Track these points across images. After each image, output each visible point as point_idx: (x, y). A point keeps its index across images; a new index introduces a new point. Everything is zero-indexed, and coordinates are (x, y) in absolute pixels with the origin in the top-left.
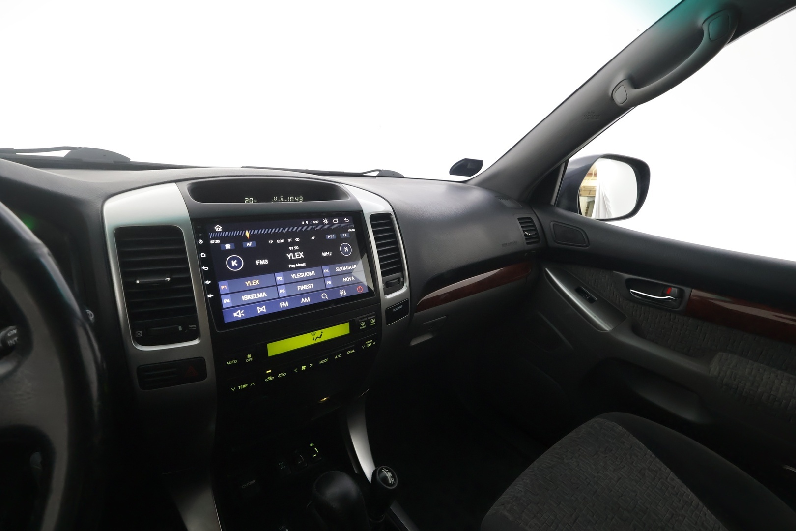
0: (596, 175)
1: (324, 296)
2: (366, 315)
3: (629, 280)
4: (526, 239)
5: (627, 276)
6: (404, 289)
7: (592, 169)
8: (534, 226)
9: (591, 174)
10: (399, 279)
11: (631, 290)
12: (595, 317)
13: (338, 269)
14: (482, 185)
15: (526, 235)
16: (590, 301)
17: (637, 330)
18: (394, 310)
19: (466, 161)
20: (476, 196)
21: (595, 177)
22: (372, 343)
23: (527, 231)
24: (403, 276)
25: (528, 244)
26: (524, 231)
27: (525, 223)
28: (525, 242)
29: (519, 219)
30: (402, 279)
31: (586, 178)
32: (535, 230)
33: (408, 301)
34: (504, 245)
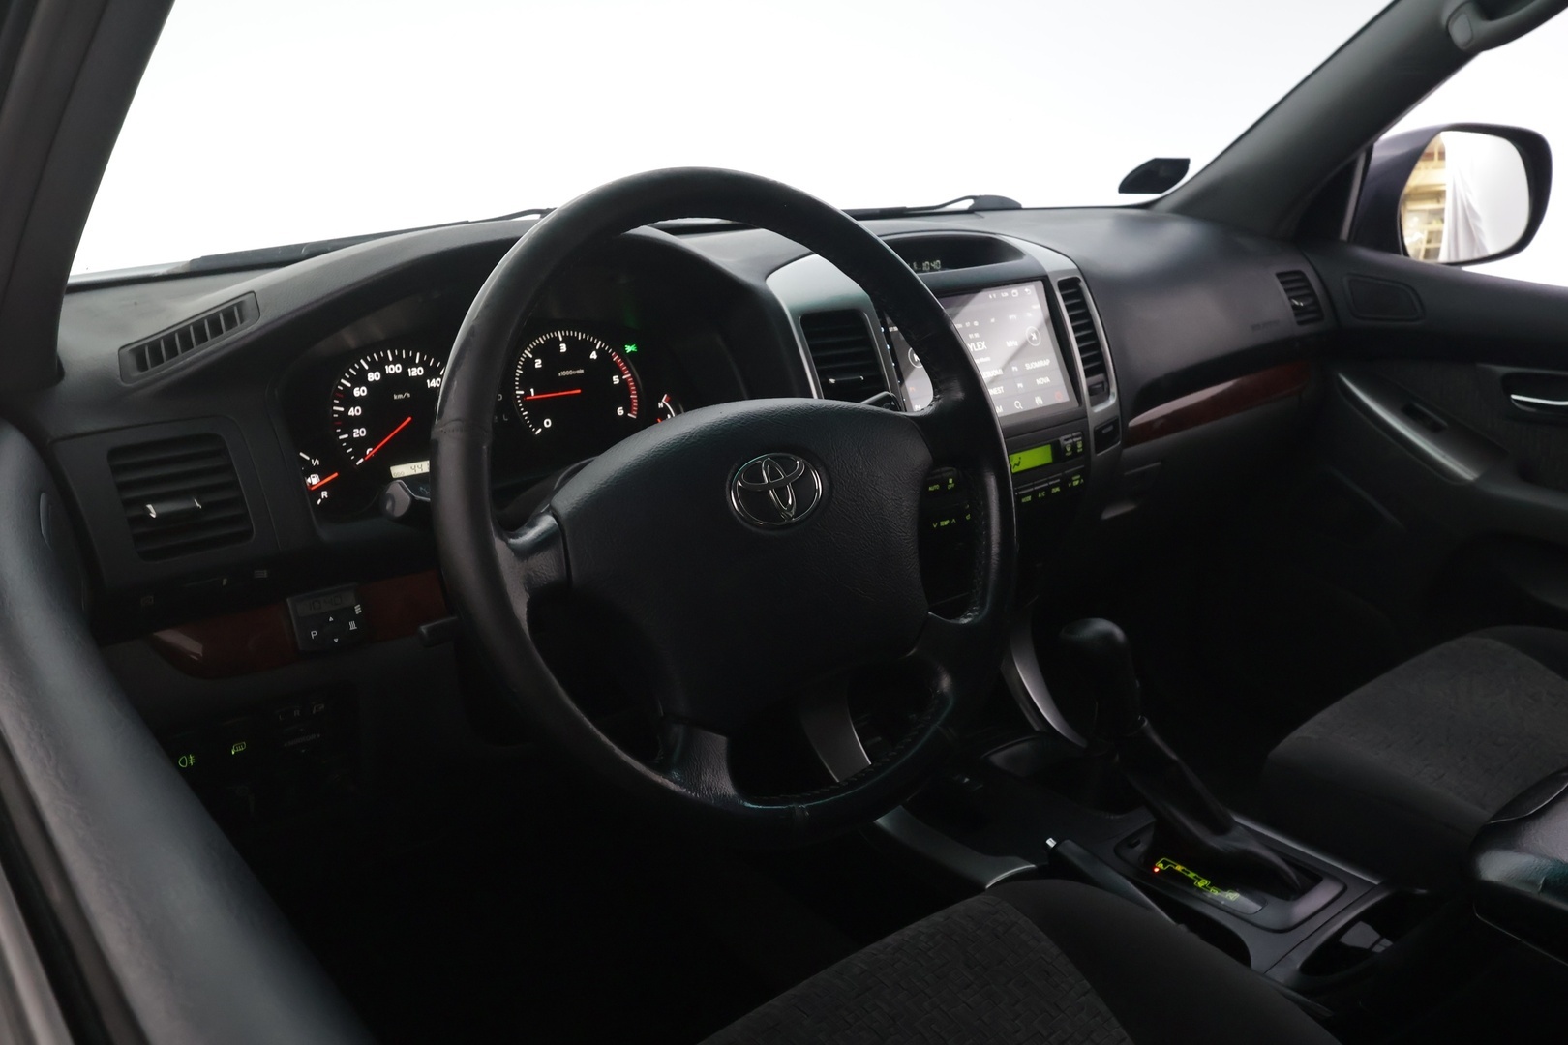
0: (1442, 155)
1: (1018, 405)
2: (1070, 436)
3: (1507, 377)
4: (1296, 315)
5: (1504, 370)
6: (1112, 401)
7: (1434, 147)
8: (1309, 286)
9: (1431, 156)
10: (1102, 383)
11: (1514, 397)
12: (1444, 457)
13: (1029, 366)
14: (1188, 209)
15: (1294, 307)
16: (1432, 429)
17: (1527, 474)
18: (1104, 431)
19: (1157, 164)
20: (1178, 235)
21: (1441, 163)
22: (1080, 479)
23: (1296, 298)
24: (1107, 380)
25: (1300, 323)
26: (1290, 298)
27: (1292, 281)
28: (1294, 319)
29: (1279, 275)
30: (1106, 386)
31: (1421, 164)
32: (1312, 294)
33: (1117, 420)
34: (1255, 327)
